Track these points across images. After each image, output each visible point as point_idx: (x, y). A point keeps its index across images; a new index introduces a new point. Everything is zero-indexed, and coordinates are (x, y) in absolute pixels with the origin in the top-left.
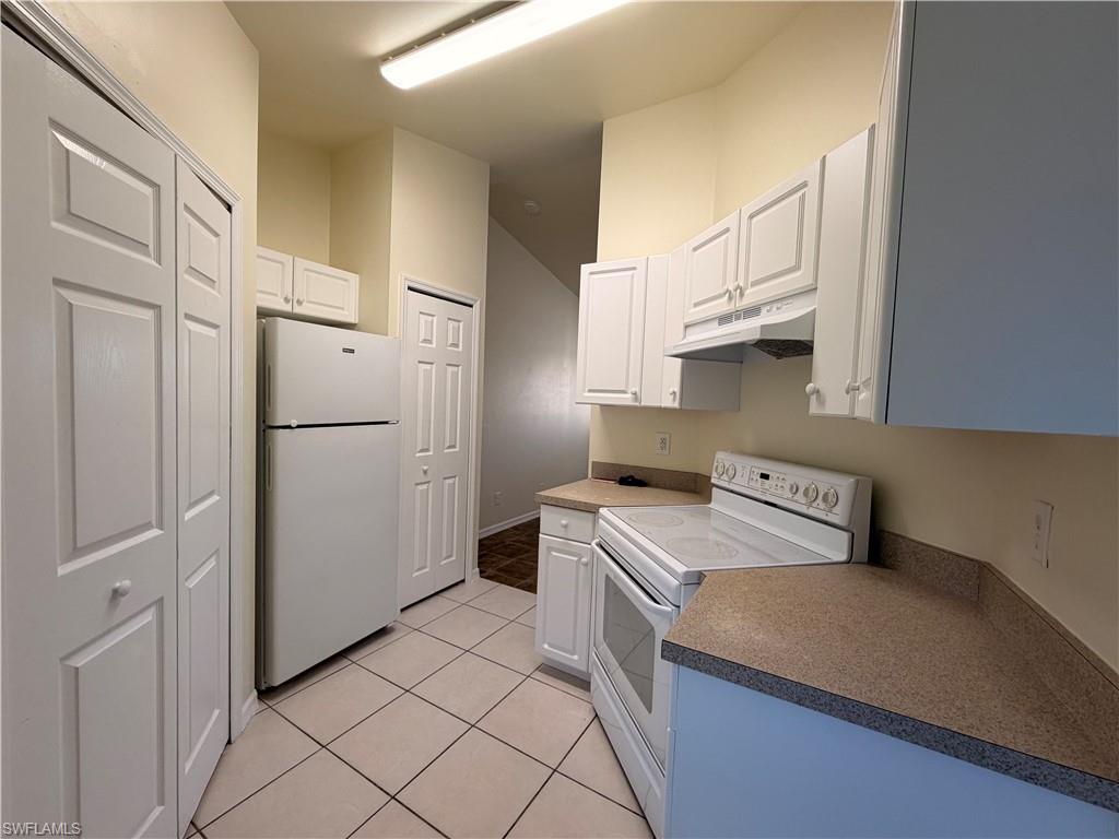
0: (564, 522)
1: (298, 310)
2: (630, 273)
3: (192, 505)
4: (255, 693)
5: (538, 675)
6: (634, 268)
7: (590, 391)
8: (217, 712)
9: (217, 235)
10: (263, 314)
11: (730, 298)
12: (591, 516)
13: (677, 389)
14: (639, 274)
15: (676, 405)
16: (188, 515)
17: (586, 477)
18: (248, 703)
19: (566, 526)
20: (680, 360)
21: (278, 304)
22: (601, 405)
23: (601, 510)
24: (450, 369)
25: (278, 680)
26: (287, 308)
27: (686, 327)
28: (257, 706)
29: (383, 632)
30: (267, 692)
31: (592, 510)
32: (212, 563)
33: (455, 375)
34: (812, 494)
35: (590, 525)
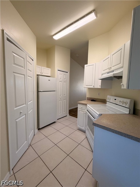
0: (82, 106)
1: (42, 74)
2: (93, 66)
3: (29, 102)
4: (37, 129)
5: (77, 130)
6: (93, 65)
7: (86, 86)
8: (33, 130)
9: (31, 64)
10: (38, 75)
11: (109, 69)
12: (86, 106)
13: (100, 85)
14: (94, 66)
15: (100, 88)
16: (29, 103)
17: (86, 100)
18: (36, 130)
19: (82, 107)
20: (101, 80)
21: (39, 74)
22: (88, 88)
23: (88, 105)
24: (64, 83)
25: (40, 127)
26: (41, 74)
27: (102, 74)
28: (38, 131)
29: (54, 122)
30: (39, 129)
31: (86, 105)
32: (32, 110)
33: (65, 84)
34: (123, 102)
35: (86, 107)
